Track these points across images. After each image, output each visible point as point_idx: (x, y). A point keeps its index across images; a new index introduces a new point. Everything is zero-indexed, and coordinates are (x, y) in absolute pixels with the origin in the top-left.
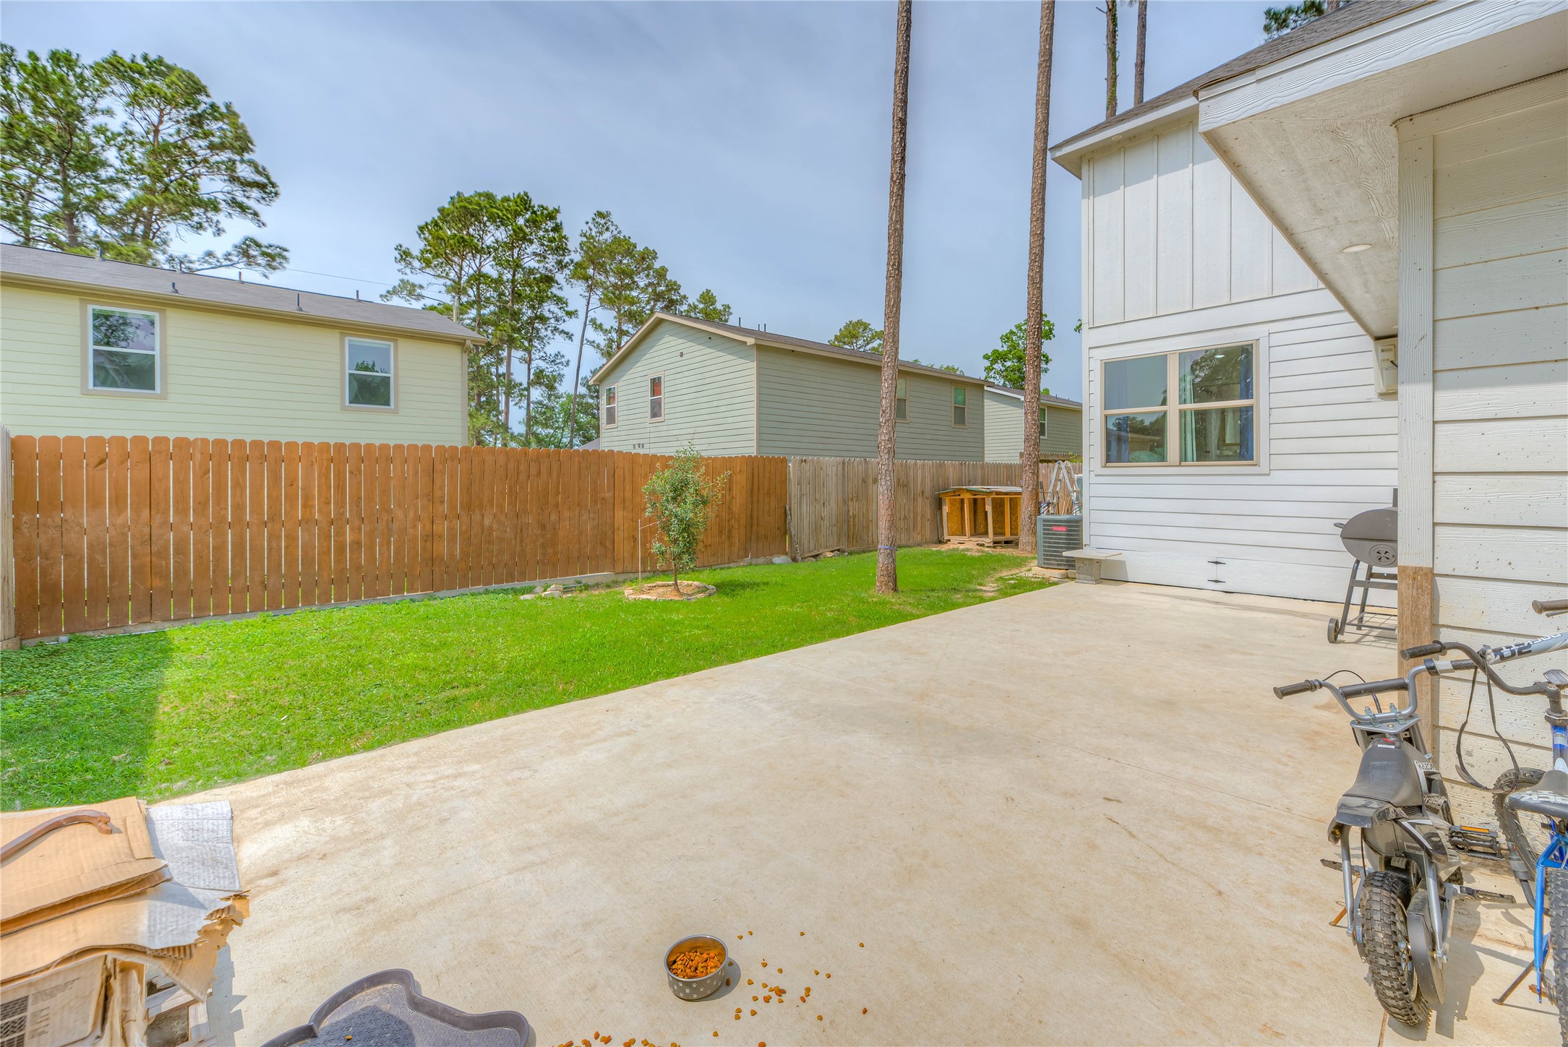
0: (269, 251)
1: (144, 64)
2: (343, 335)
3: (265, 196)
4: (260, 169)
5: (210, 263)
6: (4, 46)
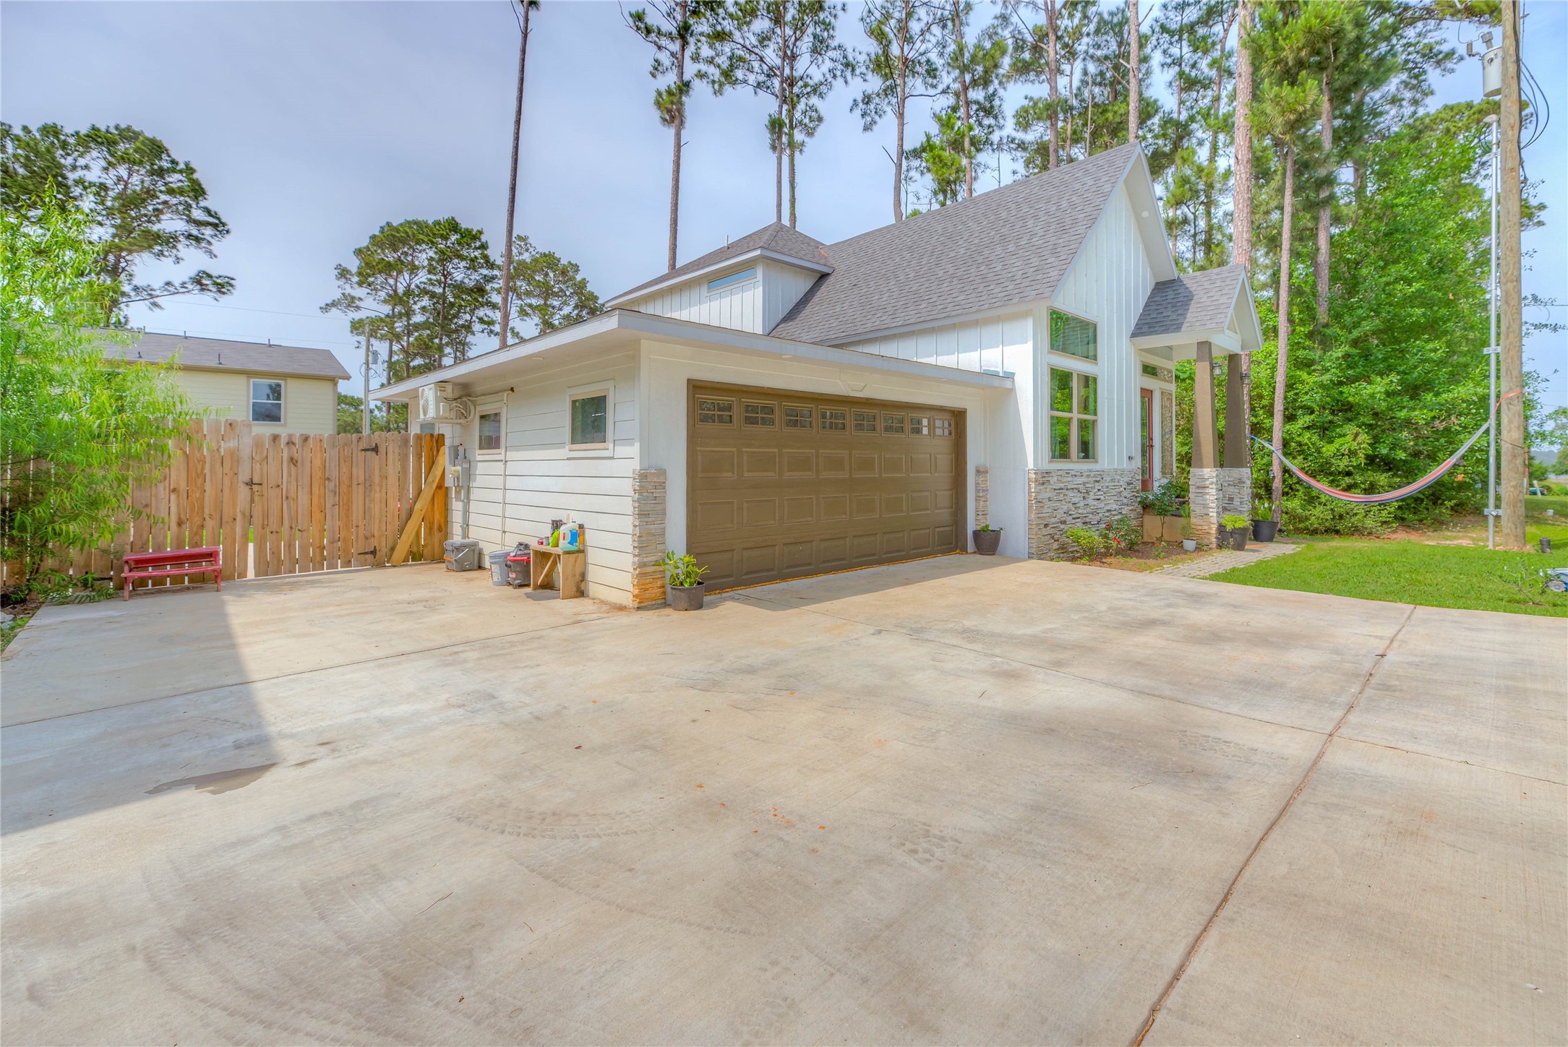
0: (219, 281)
1: (116, 132)
2: (249, 378)
3: (218, 233)
4: (213, 213)
5: (169, 291)
6: (3, 124)
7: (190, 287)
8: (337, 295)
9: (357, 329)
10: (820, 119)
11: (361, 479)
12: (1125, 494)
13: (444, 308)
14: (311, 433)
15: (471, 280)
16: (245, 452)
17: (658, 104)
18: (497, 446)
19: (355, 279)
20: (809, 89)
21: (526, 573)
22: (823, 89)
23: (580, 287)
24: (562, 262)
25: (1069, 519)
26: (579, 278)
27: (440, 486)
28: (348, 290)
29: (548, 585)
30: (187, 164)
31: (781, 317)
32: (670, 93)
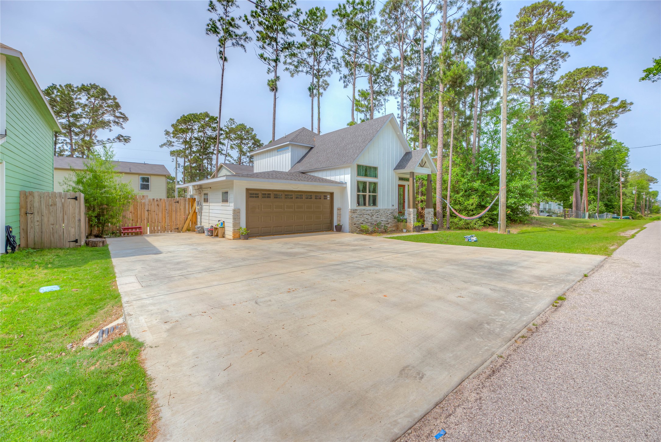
0: (125, 138)
1: (90, 86)
2: (139, 176)
3: (124, 121)
4: (123, 114)
5: (109, 142)
6: (54, 85)
7: (116, 140)
8: (165, 141)
9: (172, 154)
10: (328, 84)
11: (174, 210)
12: (390, 216)
13: (204, 145)
14: (162, 198)
15: (214, 134)
16: (147, 203)
17: (269, 85)
18: (207, 202)
19: (172, 135)
20: (325, 73)
21: (212, 233)
22: (330, 73)
23: (254, 138)
24: (247, 127)
25: (364, 223)
26: (253, 133)
27: (195, 212)
28: (169, 139)
29: (217, 236)
30: (114, 97)
31: (297, 161)
32: (272, 81)
